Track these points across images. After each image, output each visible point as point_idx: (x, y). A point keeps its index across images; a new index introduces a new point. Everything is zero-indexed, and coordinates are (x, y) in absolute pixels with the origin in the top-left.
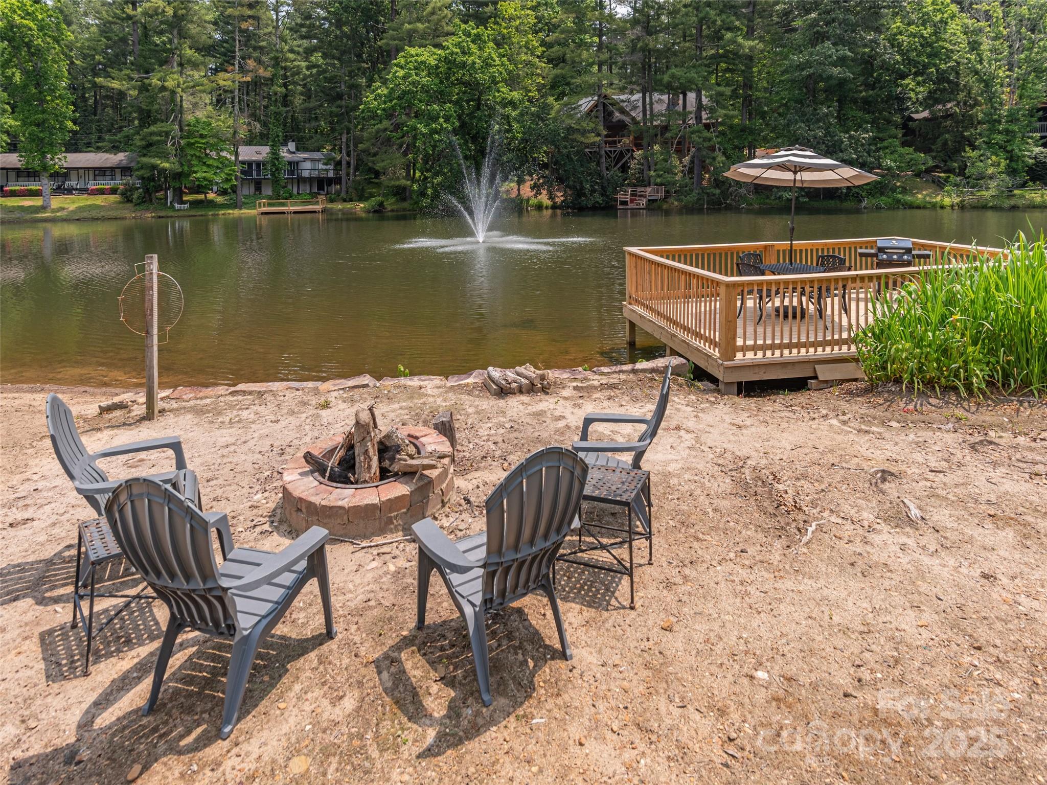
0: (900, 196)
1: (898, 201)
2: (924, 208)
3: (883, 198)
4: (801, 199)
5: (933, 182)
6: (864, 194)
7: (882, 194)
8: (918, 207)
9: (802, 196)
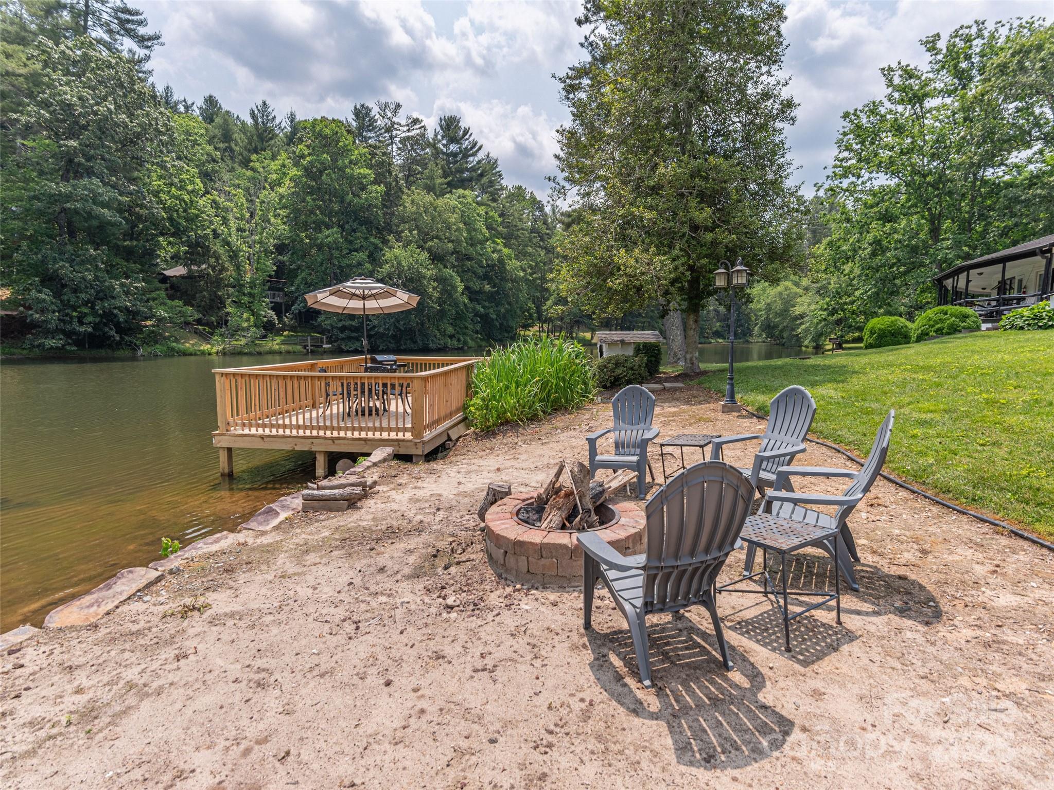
0: (174, 344)
1: (173, 349)
2: (195, 355)
3: (158, 346)
4: (68, 348)
5: (196, 333)
6: (138, 343)
7: (156, 342)
8: (191, 354)
9: (69, 344)
